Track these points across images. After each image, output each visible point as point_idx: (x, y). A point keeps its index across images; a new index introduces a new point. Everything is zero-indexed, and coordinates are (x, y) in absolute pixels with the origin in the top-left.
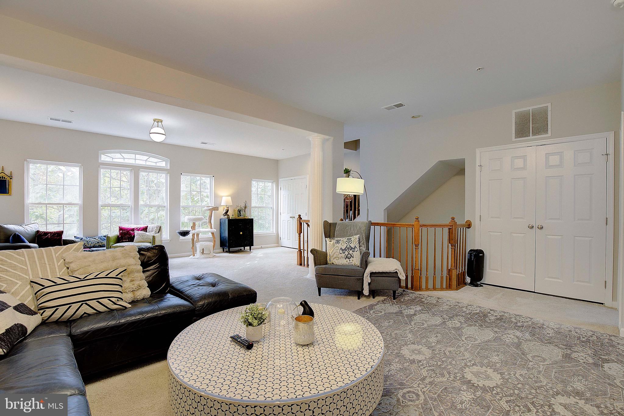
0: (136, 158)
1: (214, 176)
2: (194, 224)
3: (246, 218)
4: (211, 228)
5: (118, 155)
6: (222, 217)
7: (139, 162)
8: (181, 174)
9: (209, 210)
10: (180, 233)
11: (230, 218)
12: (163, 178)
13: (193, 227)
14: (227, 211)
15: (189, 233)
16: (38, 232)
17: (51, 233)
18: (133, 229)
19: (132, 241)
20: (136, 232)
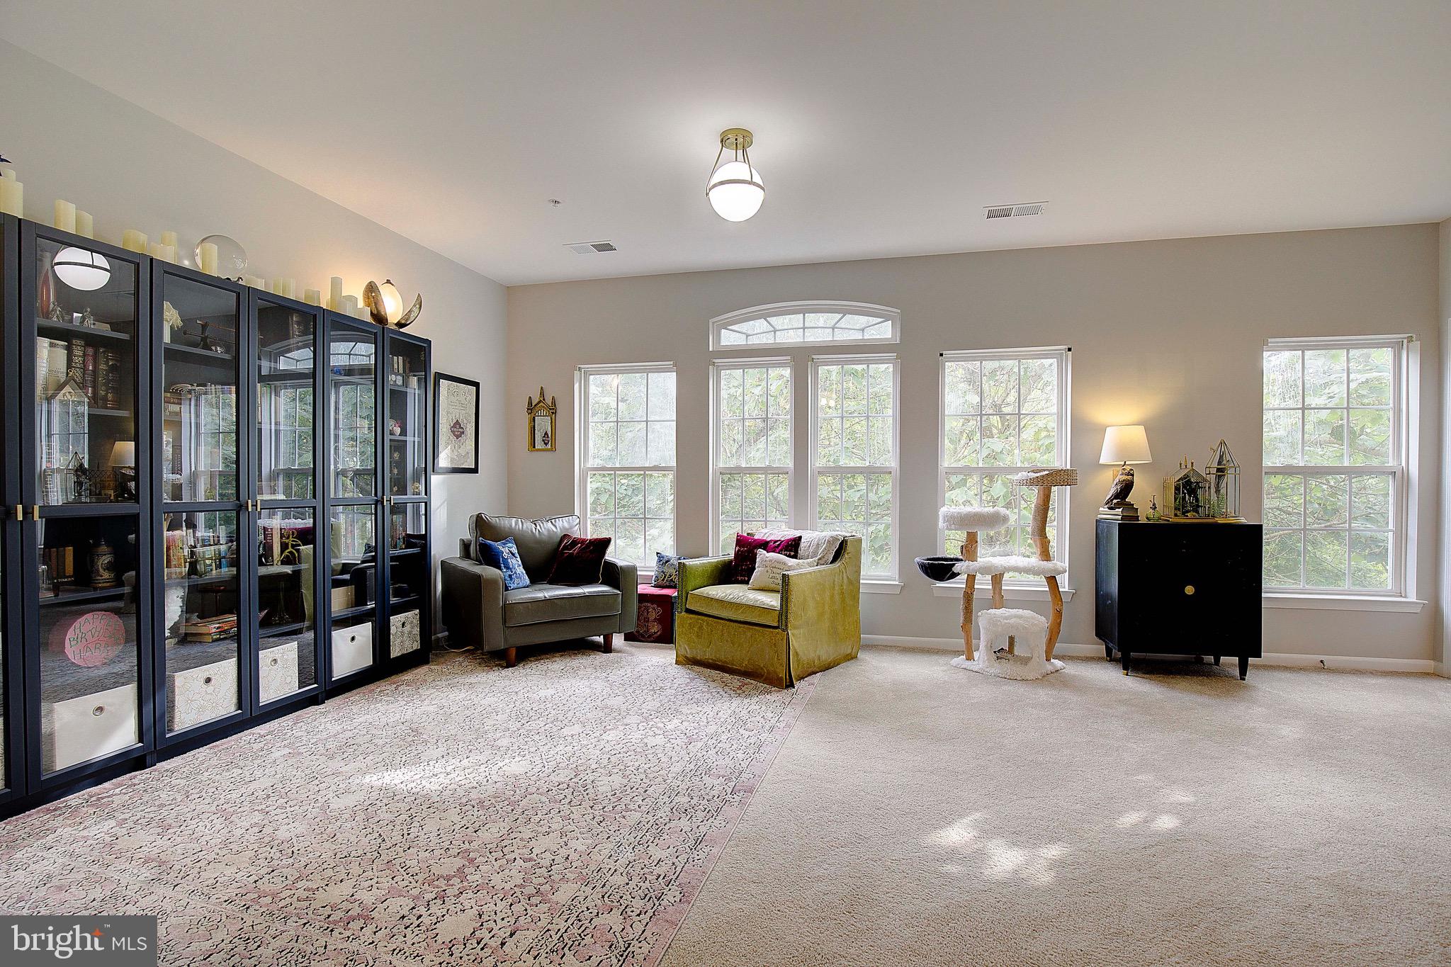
0: (806, 326)
1: (1070, 350)
2: (972, 538)
3: (1221, 521)
4: (1046, 555)
5: (760, 325)
6: (1104, 513)
7: (814, 337)
8: (941, 355)
9: (1032, 482)
10: (922, 566)
11: (1143, 520)
12: (884, 376)
13: (969, 549)
14: (1126, 488)
15: (955, 569)
16: (565, 536)
17: (583, 541)
18: (765, 545)
19: (747, 583)
20: (761, 554)
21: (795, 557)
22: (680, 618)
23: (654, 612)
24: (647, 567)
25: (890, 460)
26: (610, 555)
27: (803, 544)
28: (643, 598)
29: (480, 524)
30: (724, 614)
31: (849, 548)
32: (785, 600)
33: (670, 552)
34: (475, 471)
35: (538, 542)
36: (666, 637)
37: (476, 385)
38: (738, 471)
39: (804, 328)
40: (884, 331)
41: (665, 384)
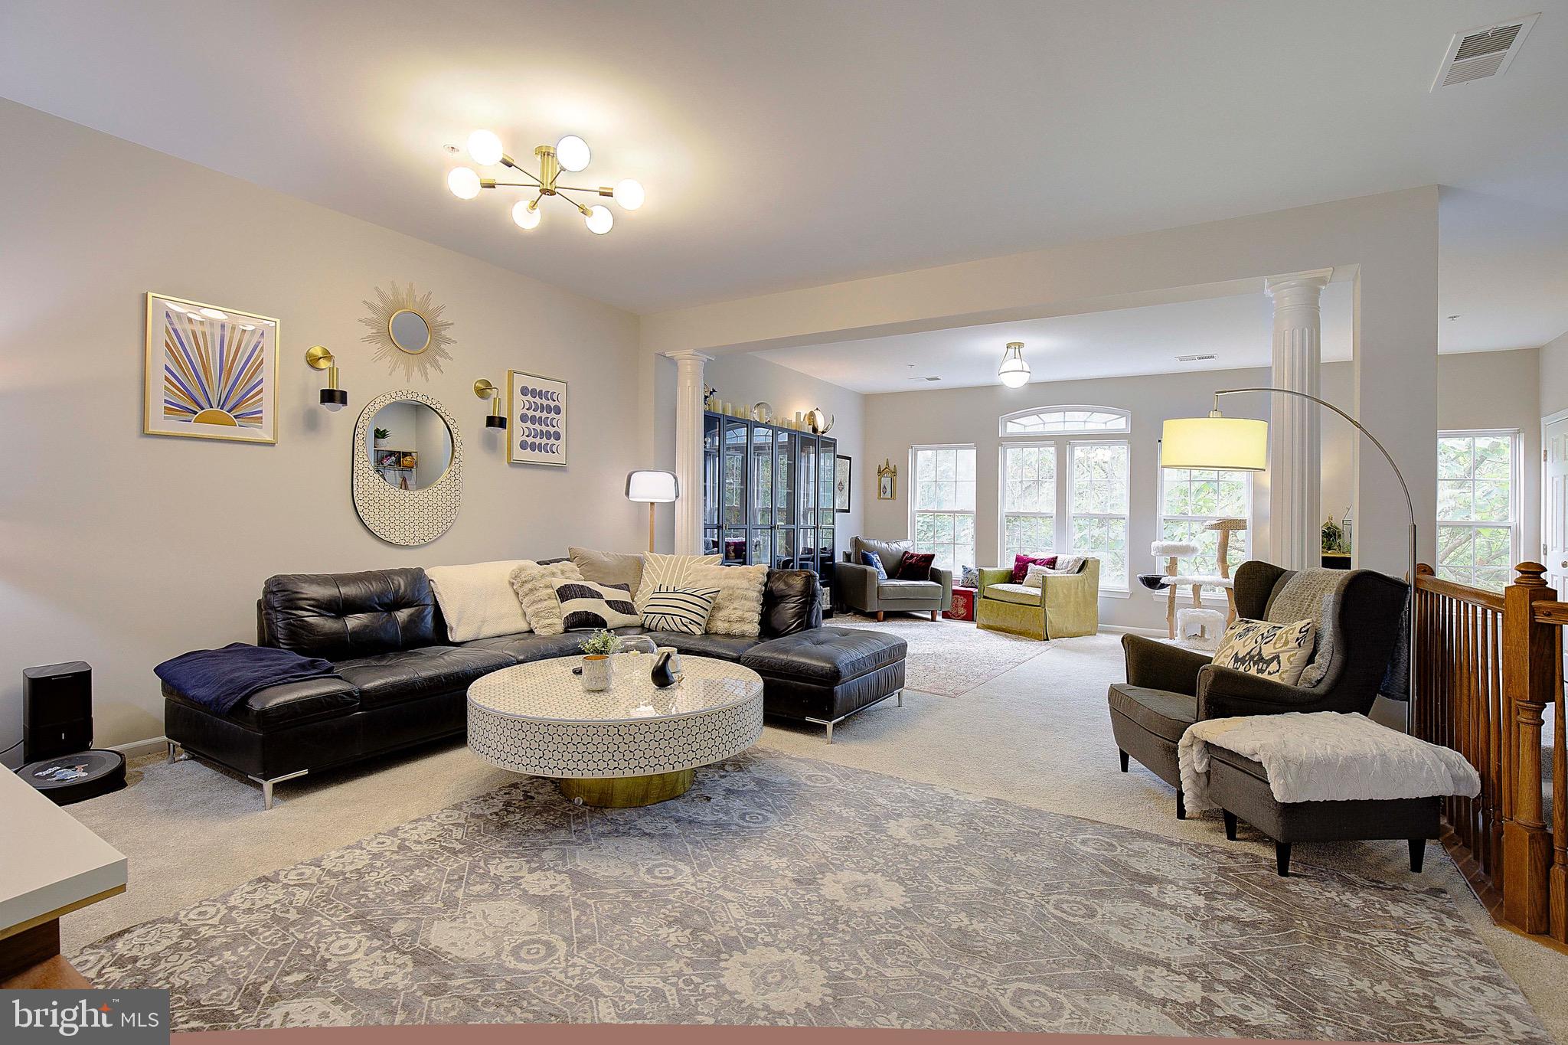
0: (1066, 419)
2: (1173, 562)
4: (1226, 574)
5: (1033, 419)
7: (1071, 428)
8: (1160, 441)
9: (1213, 527)
10: (1142, 580)
12: (1121, 454)
13: (1172, 568)
15: (1162, 581)
16: (906, 552)
17: (918, 555)
18: (1034, 562)
19: (1021, 583)
20: (1031, 566)
21: (1053, 568)
22: (979, 603)
23: (962, 601)
24: (958, 574)
25: (1124, 510)
26: (935, 564)
27: (1059, 561)
28: (955, 592)
29: (857, 543)
30: (1007, 599)
31: (1090, 565)
32: (1044, 591)
33: (971, 565)
34: (848, 511)
35: (891, 555)
36: (969, 617)
37: (850, 459)
38: (1017, 516)
39: (1064, 422)
40: (1119, 423)
41: (968, 458)
